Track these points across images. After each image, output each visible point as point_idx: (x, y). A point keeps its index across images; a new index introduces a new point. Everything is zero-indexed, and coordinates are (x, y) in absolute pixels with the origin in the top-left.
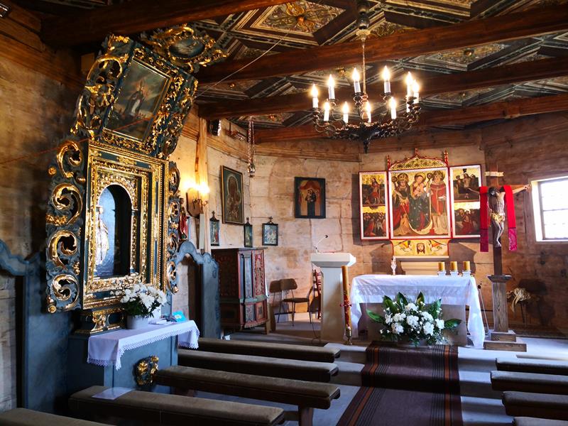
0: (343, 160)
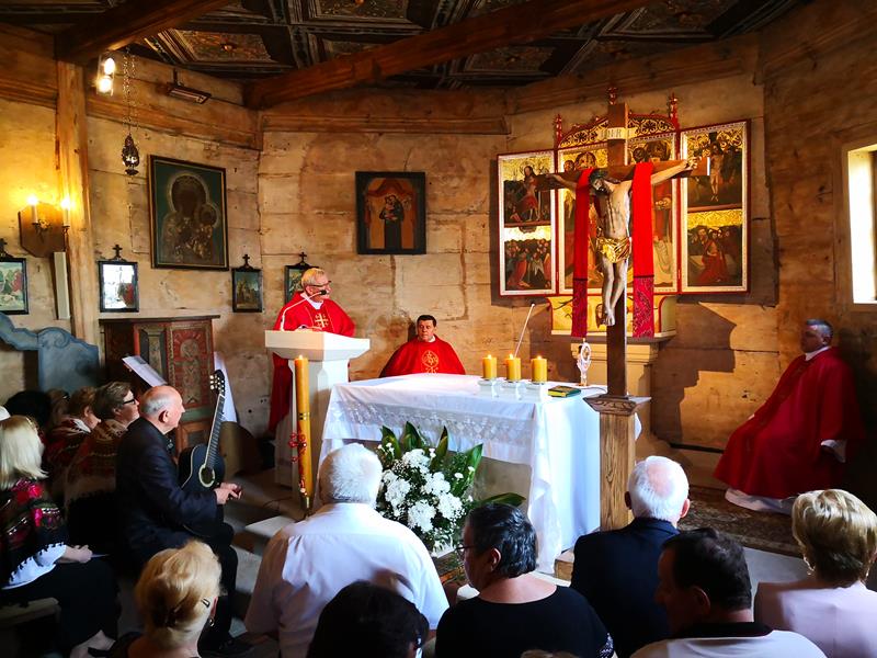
0: (468, 131)
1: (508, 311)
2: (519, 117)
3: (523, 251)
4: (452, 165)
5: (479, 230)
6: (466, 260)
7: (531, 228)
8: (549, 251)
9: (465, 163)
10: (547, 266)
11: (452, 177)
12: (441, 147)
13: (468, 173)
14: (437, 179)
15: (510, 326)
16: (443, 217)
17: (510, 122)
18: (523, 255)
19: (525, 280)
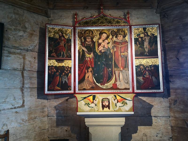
1: (45, 101)
2: (55, 11)
3: (57, 71)
4: (20, 24)
5: (32, 60)
6: (25, 75)
7: (62, 61)
8: (70, 72)
9: (27, 25)
10: (69, 79)
11: (20, 30)
12: (14, 13)
13: (28, 30)
14: (11, 29)
15: (46, 109)
16: (13, 50)
17: (50, 12)
18: (58, 73)
19: (58, 86)
